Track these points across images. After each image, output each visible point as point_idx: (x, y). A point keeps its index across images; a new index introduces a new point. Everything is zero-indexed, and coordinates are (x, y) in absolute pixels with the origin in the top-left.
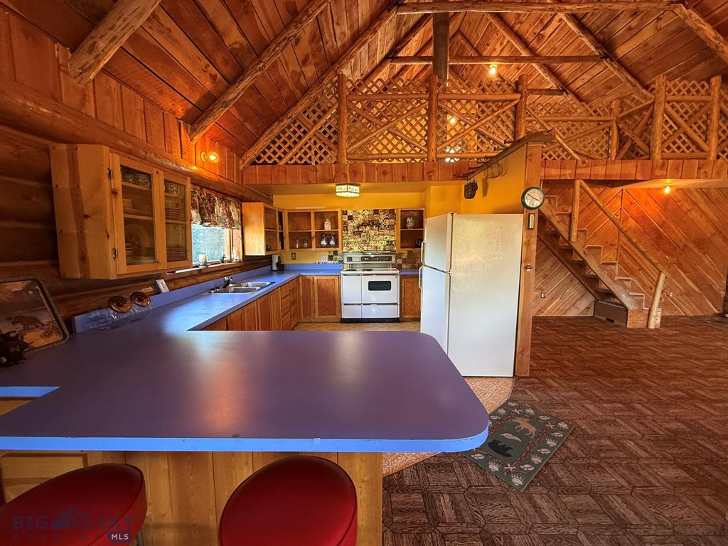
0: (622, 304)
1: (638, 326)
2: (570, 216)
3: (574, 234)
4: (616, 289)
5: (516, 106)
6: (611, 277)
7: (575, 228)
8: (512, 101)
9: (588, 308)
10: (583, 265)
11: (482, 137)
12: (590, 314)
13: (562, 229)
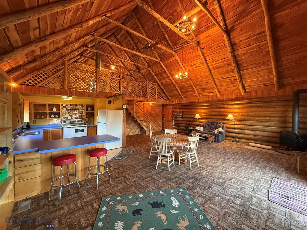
0: (145, 130)
1: (148, 134)
2: (133, 109)
3: (134, 113)
4: (143, 126)
5: (119, 81)
6: (142, 123)
7: (134, 112)
8: (118, 80)
9: (139, 132)
10: (137, 121)
11: (111, 87)
12: (139, 133)
13: (132, 112)
